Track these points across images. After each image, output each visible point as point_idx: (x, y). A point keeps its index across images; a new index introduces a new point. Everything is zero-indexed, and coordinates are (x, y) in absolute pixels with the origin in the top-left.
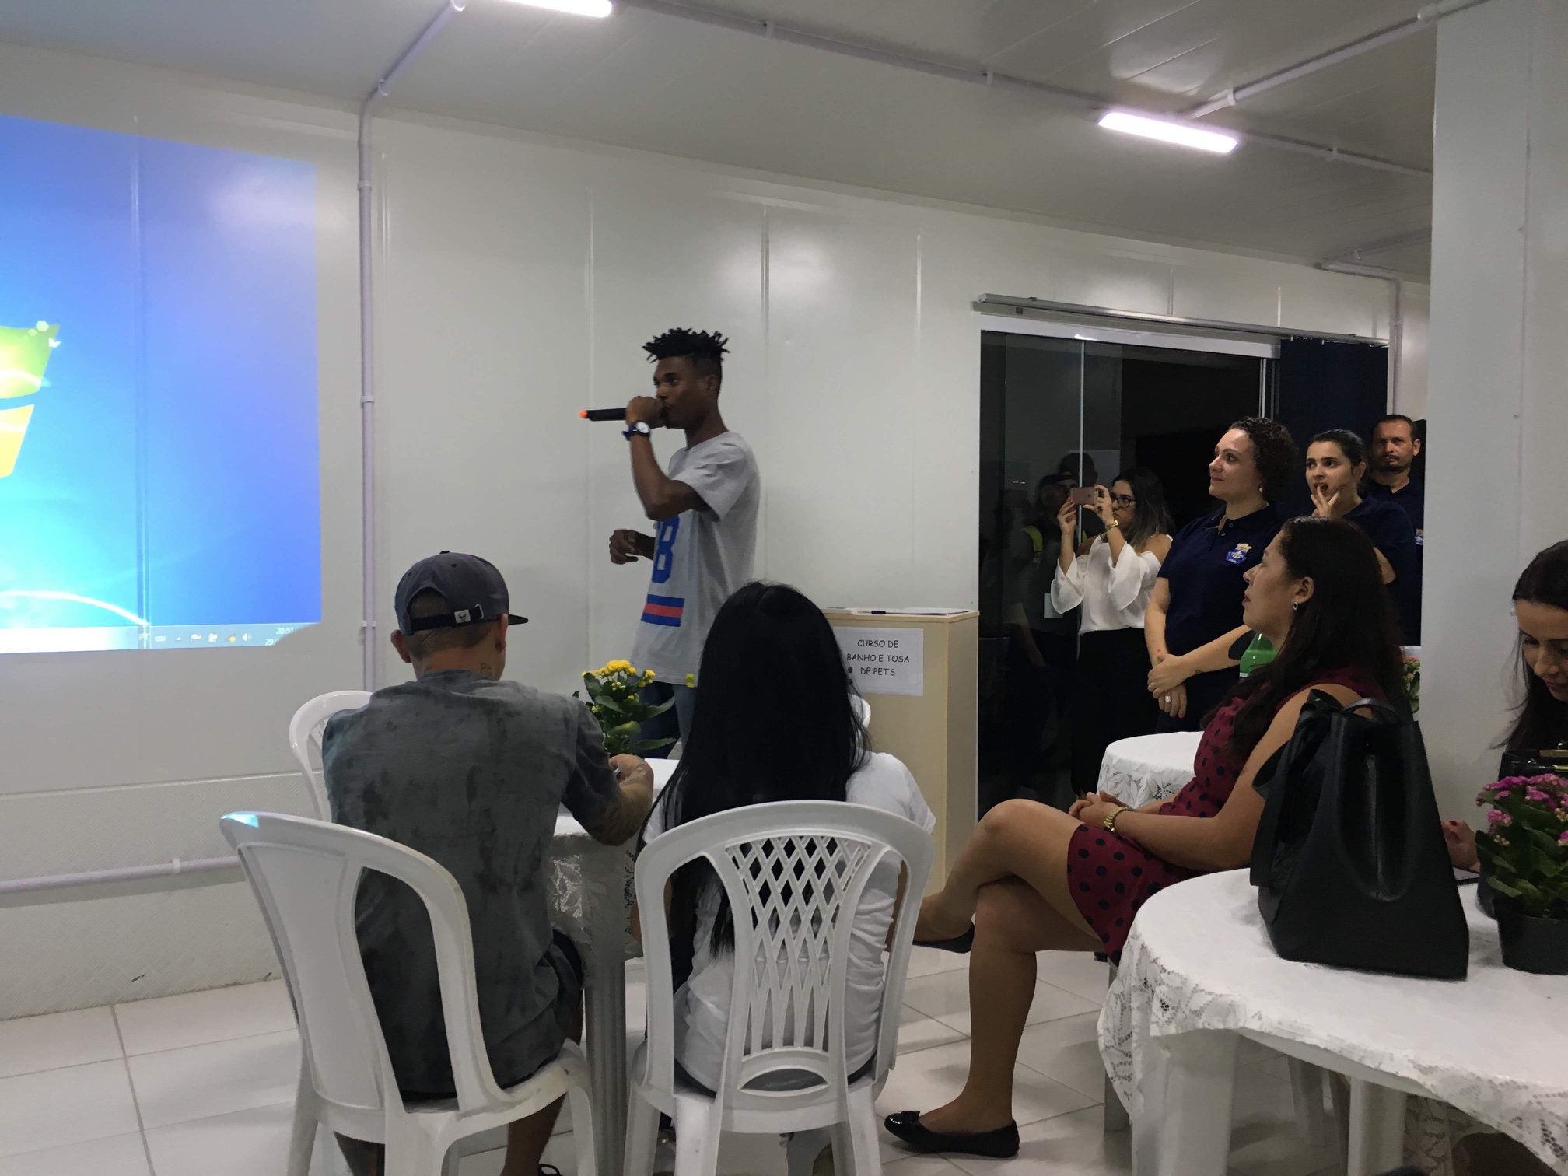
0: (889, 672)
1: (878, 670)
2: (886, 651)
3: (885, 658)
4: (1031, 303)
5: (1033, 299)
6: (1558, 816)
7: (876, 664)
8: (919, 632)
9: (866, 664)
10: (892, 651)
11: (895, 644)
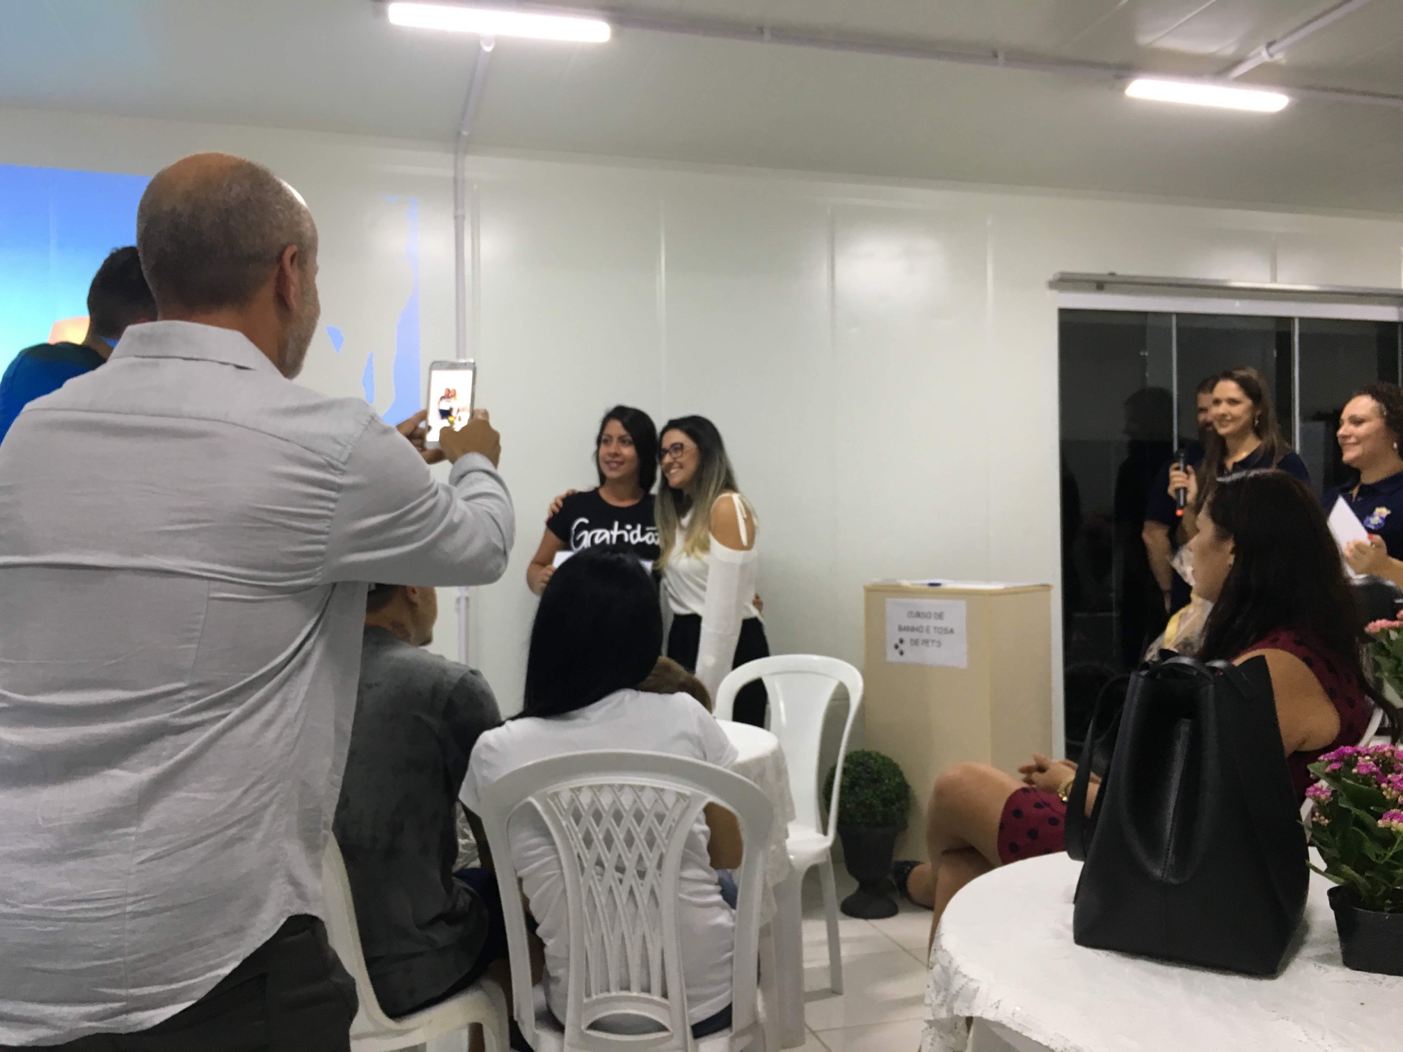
0: (936, 644)
1: (926, 642)
2: (933, 623)
3: (932, 630)
4: (1111, 278)
5: (1112, 274)
6: (1384, 793)
7: (924, 636)
8: (962, 604)
9: (915, 635)
10: (939, 623)
11: (940, 616)
